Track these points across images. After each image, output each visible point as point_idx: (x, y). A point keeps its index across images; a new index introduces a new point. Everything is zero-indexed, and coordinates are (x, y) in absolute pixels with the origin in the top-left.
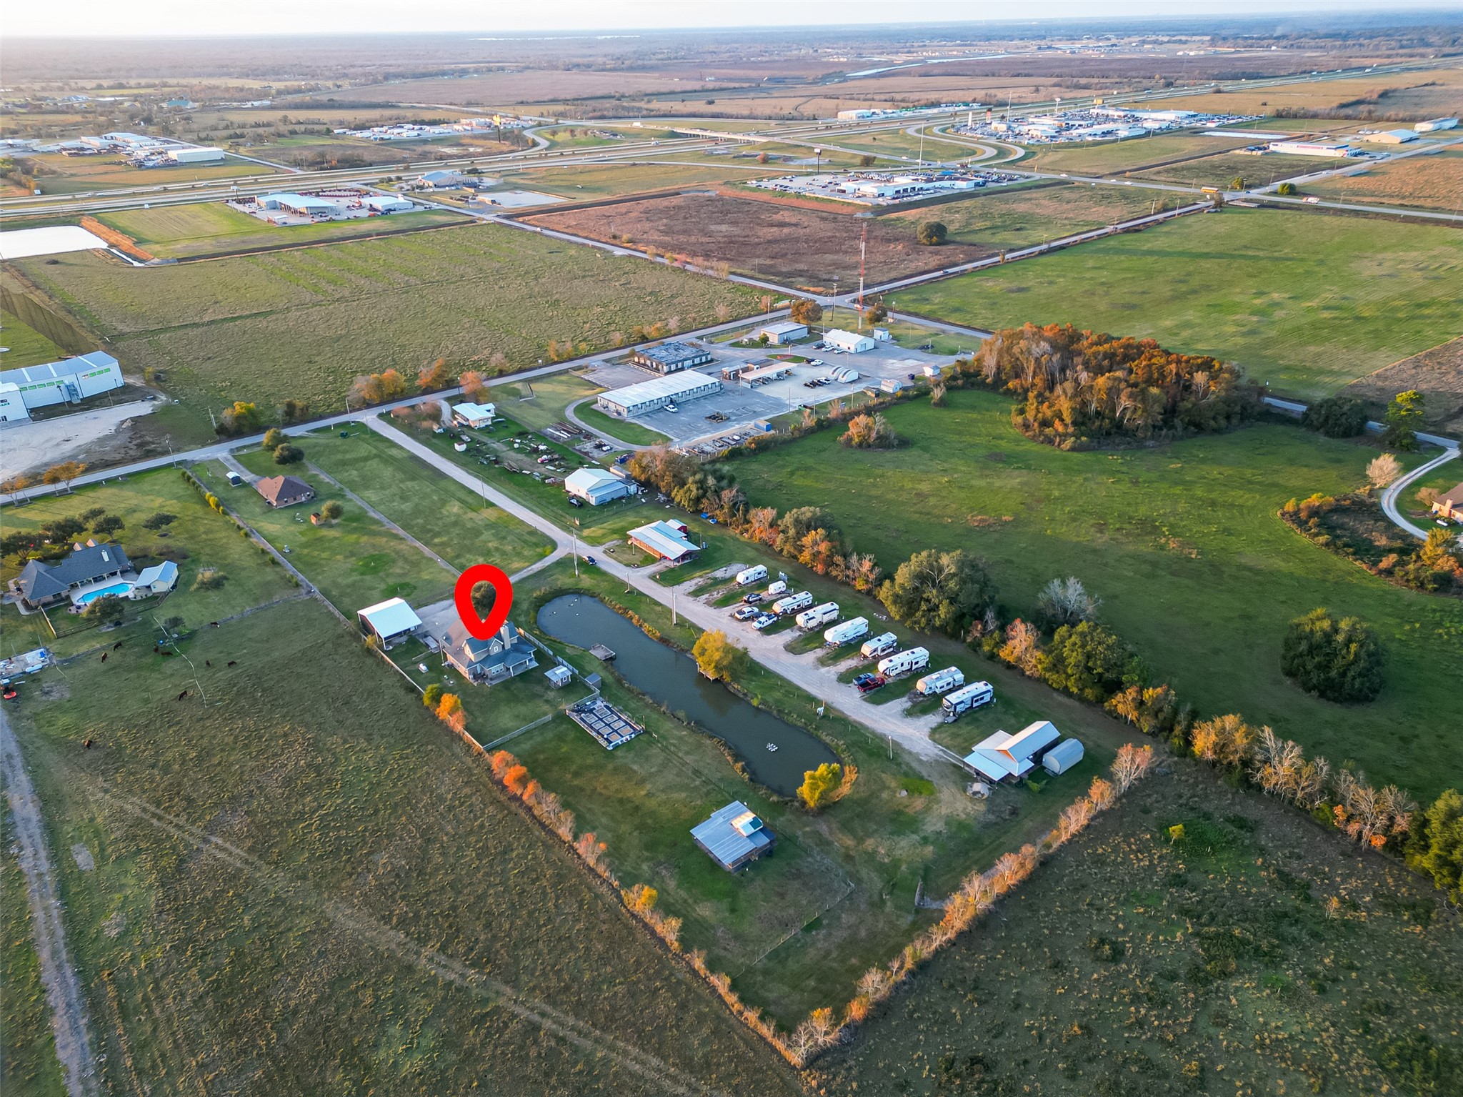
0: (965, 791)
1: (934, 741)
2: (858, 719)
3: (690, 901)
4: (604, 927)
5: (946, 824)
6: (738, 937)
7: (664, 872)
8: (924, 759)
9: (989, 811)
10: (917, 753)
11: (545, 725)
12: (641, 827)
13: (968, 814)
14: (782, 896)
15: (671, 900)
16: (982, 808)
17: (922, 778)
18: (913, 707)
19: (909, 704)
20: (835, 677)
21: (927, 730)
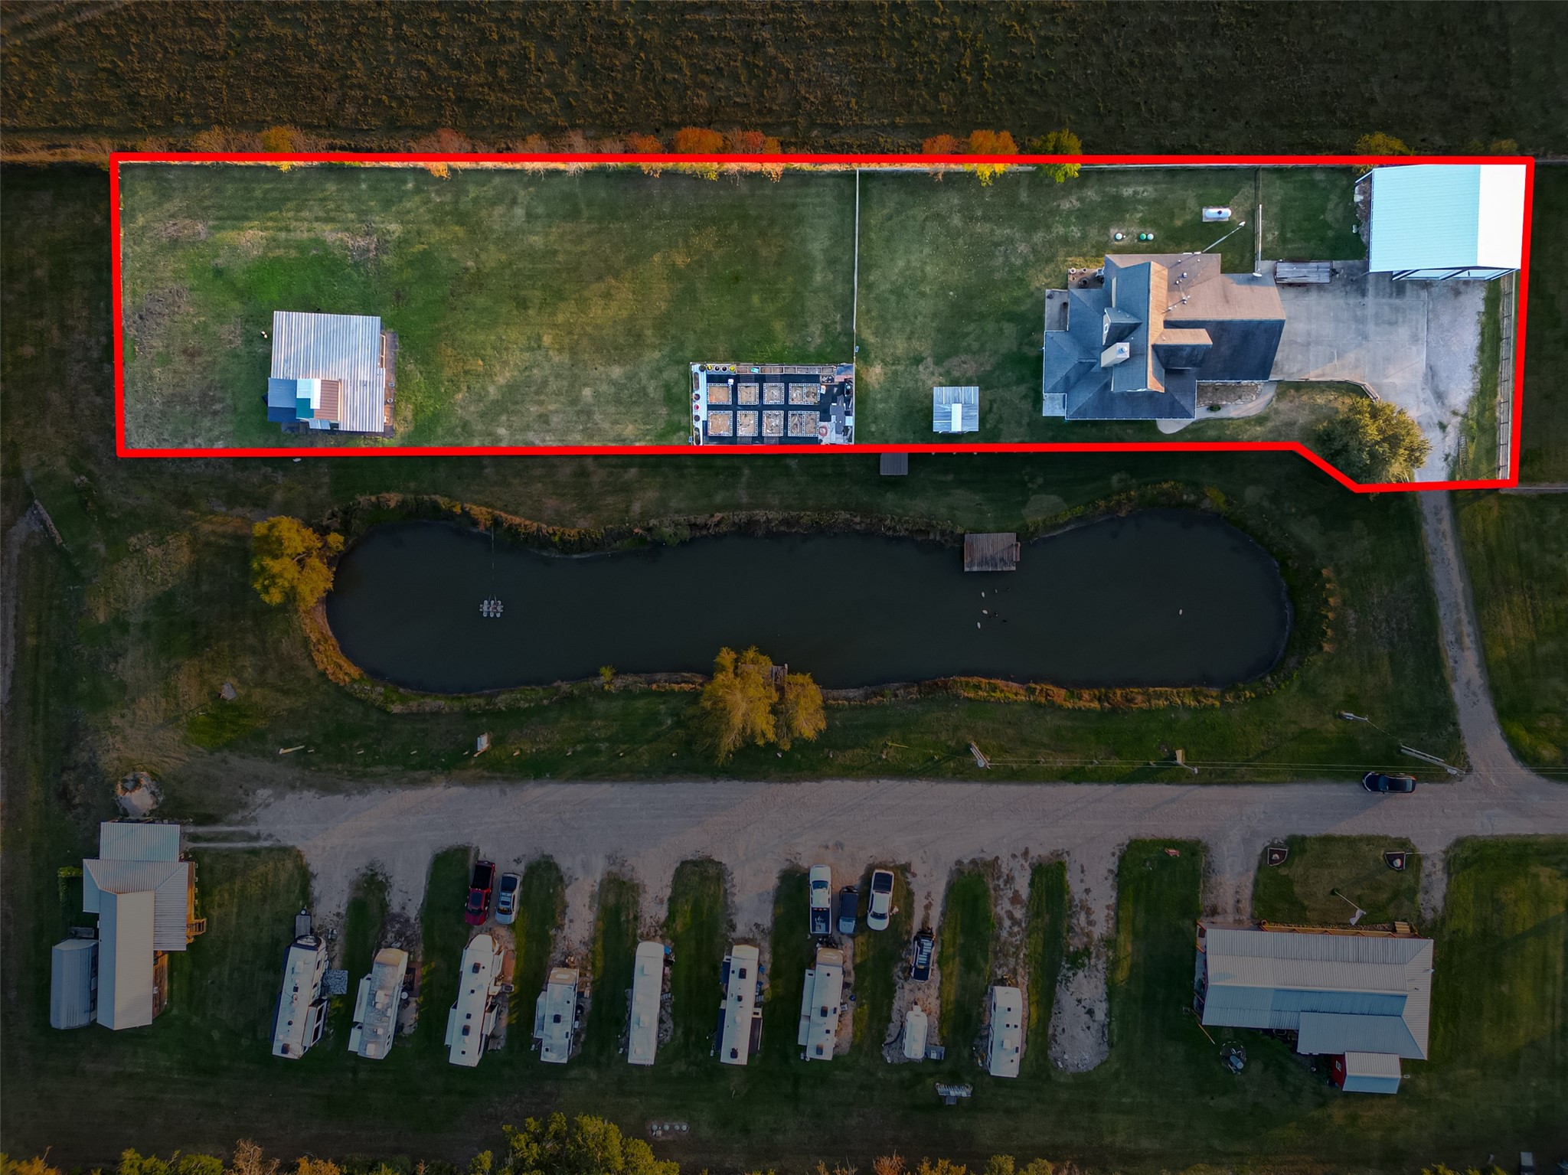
0: (154, 775)
1: (285, 851)
2: (426, 792)
3: (283, 235)
4: (331, 99)
5: (122, 687)
6: (174, 243)
7: (362, 242)
8: (264, 793)
9: (91, 767)
10: (281, 796)
11: (848, 317)
12: (477, 281)
13: (113, 730)
14: (191, 354)
15: (306, 214)
16: (108, 761)
17: (231, 746)
18: (384, 906)
19: (395, 902)
20: (564, 863)
21: (315, 863)
